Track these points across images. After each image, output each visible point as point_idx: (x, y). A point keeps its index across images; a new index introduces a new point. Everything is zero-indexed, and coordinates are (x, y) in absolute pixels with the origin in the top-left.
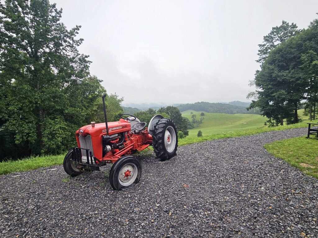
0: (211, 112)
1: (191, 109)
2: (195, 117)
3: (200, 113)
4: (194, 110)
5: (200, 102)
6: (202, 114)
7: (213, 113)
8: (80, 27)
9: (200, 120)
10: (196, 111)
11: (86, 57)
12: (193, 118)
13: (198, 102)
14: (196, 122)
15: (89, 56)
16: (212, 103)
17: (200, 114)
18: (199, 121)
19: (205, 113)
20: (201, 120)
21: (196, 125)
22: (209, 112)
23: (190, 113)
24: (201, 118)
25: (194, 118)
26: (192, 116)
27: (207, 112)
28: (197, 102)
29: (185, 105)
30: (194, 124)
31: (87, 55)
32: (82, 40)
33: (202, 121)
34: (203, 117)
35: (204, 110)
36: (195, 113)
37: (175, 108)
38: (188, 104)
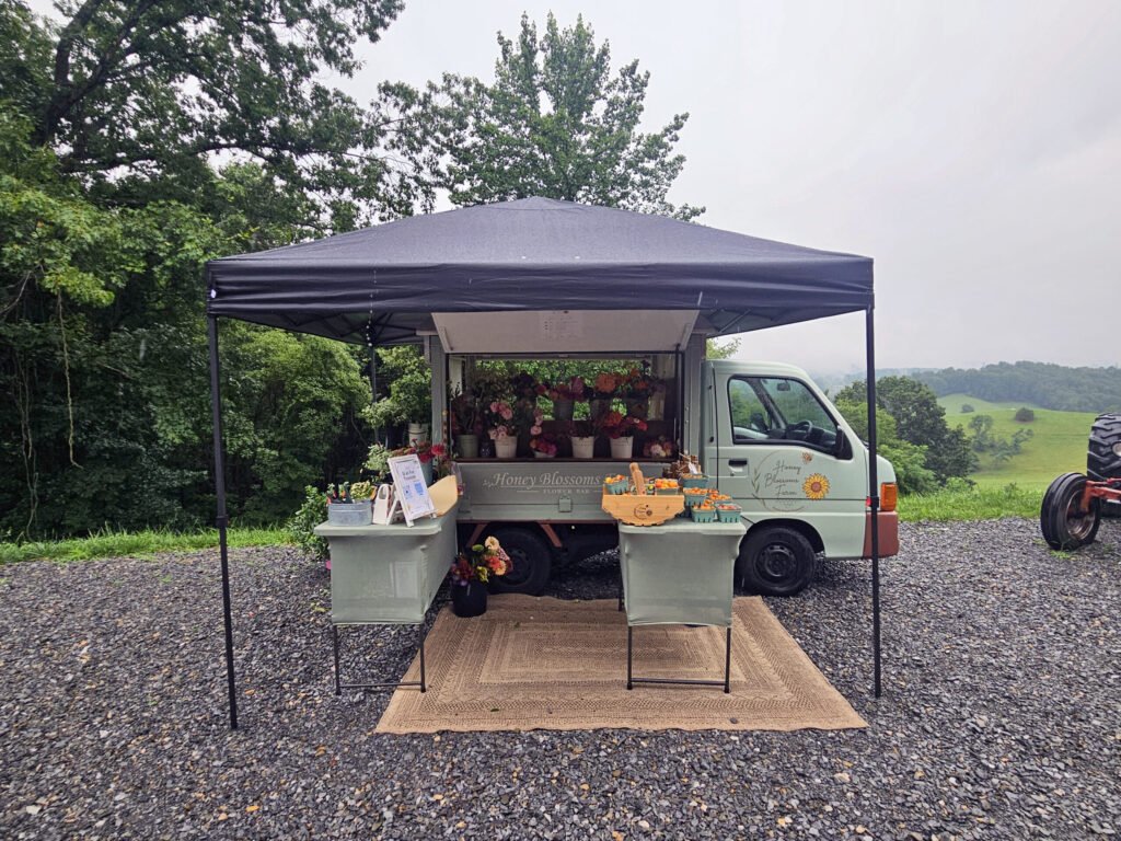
0: (1069, 409)
1: (964, 391)
2: (989, 426)
3: (1014, 408)
4: (982, 396)
5: (1013, 362)
6: (1024, 417)
7: (1082, 411)
8: (685, 117)
9: (1010, 441)
10: (989, 400)
11: (695, 213)
12: (978, 431)
13: (1001, 364)
14: (992, 446)
15: (703, 211)
16: (1074, 367)
17: (1013, 415)
18: (1005, 443)
19: (1038, 411)
20: (1017, 441)
21: (991, 459)
22: (1053, 408)
23: (961, 410)
24: (1017, 430)
25: (983, 428)
26: (970, 421)
27: (1045, 407)
28: (996, 363)
29: (938, 375)
30: (979, 456)
31: (700, 207)
32: (681, 159)
33: (1021, 444)
34: (1026, 427)
35: (1031, 398)
36: (982, 408)
37: (914, 386)
38: (951, 368)
